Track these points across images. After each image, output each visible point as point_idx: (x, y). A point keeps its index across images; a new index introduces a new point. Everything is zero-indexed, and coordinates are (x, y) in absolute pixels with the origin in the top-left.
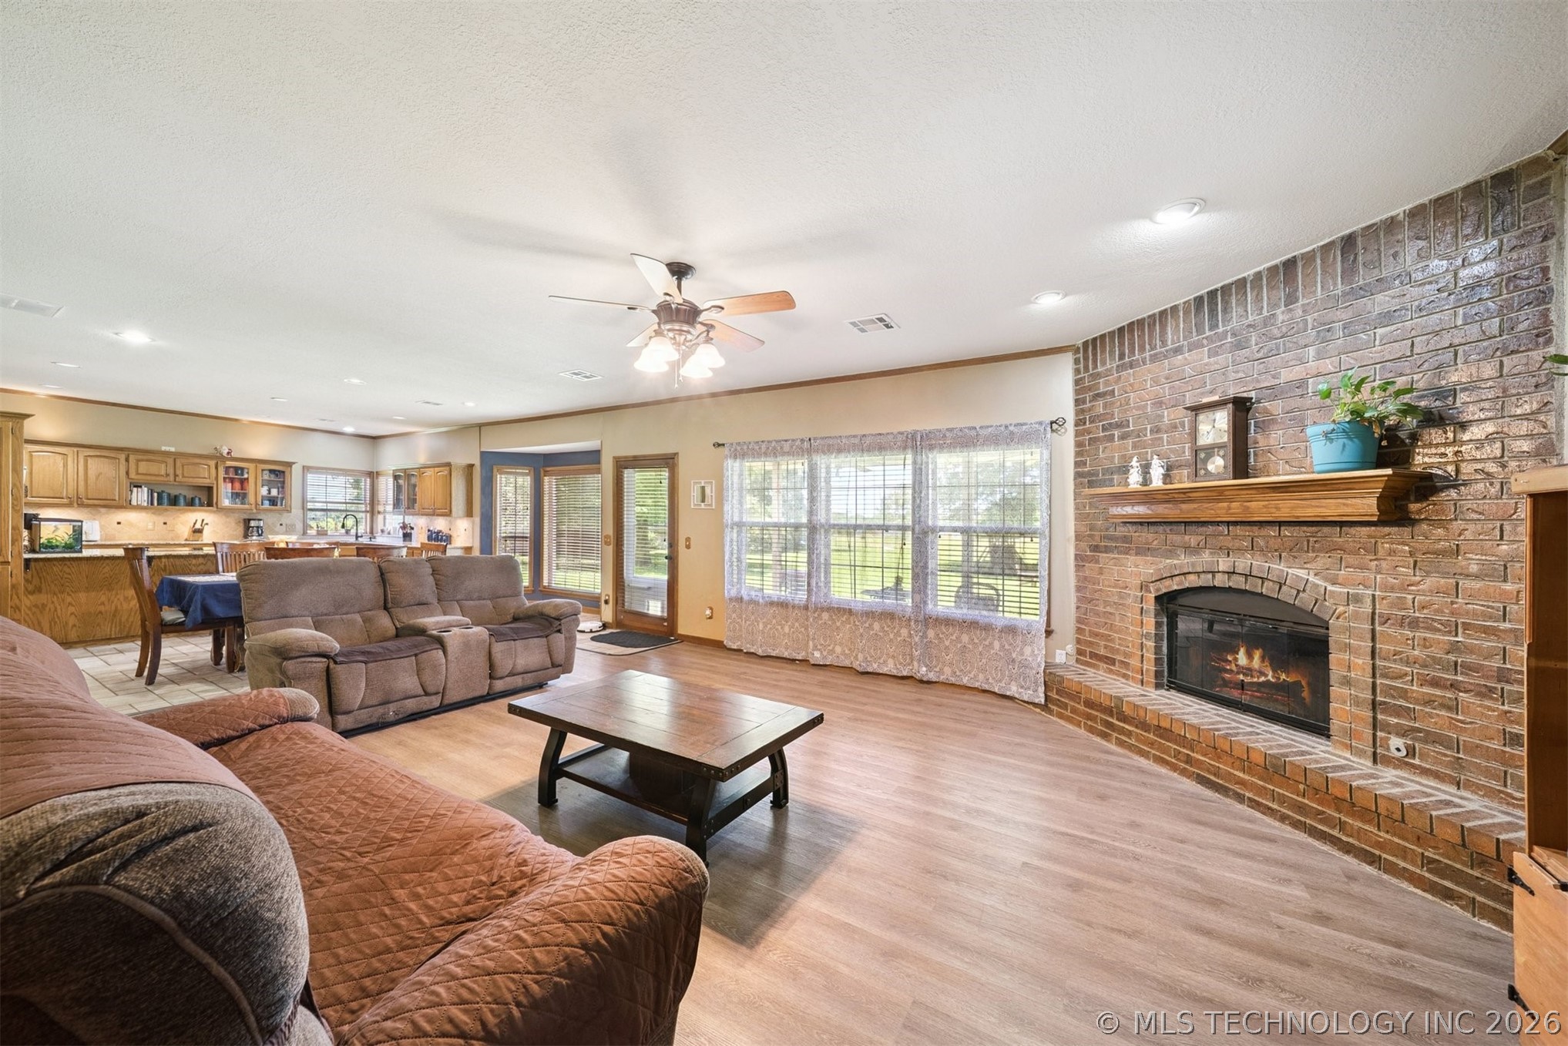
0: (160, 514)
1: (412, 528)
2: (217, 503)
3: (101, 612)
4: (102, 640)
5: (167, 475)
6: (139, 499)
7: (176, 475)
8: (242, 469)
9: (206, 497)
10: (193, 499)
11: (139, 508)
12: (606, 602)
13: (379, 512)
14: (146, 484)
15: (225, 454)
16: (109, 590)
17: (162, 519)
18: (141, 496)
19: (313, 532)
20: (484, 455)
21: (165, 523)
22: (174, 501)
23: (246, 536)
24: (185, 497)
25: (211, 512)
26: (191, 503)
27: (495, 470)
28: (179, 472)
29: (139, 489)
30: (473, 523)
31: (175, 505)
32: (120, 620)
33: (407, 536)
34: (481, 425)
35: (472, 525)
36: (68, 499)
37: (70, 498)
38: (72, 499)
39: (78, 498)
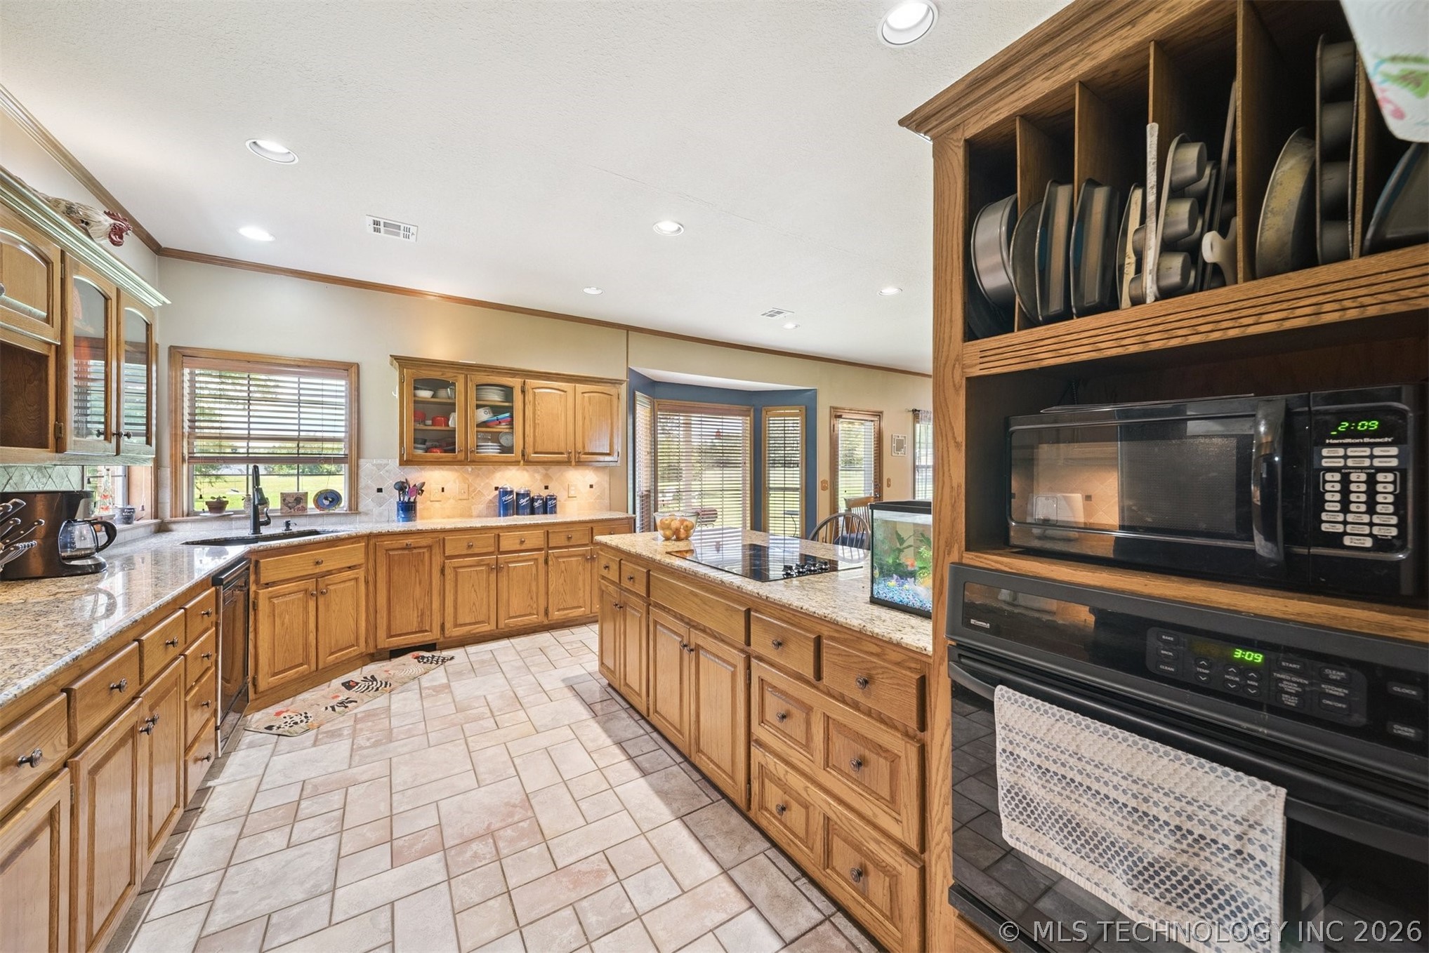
13: (184, 459)
30: (611, 476)
33: (408, 509)
34: (629, 329)
35: (607, 478)
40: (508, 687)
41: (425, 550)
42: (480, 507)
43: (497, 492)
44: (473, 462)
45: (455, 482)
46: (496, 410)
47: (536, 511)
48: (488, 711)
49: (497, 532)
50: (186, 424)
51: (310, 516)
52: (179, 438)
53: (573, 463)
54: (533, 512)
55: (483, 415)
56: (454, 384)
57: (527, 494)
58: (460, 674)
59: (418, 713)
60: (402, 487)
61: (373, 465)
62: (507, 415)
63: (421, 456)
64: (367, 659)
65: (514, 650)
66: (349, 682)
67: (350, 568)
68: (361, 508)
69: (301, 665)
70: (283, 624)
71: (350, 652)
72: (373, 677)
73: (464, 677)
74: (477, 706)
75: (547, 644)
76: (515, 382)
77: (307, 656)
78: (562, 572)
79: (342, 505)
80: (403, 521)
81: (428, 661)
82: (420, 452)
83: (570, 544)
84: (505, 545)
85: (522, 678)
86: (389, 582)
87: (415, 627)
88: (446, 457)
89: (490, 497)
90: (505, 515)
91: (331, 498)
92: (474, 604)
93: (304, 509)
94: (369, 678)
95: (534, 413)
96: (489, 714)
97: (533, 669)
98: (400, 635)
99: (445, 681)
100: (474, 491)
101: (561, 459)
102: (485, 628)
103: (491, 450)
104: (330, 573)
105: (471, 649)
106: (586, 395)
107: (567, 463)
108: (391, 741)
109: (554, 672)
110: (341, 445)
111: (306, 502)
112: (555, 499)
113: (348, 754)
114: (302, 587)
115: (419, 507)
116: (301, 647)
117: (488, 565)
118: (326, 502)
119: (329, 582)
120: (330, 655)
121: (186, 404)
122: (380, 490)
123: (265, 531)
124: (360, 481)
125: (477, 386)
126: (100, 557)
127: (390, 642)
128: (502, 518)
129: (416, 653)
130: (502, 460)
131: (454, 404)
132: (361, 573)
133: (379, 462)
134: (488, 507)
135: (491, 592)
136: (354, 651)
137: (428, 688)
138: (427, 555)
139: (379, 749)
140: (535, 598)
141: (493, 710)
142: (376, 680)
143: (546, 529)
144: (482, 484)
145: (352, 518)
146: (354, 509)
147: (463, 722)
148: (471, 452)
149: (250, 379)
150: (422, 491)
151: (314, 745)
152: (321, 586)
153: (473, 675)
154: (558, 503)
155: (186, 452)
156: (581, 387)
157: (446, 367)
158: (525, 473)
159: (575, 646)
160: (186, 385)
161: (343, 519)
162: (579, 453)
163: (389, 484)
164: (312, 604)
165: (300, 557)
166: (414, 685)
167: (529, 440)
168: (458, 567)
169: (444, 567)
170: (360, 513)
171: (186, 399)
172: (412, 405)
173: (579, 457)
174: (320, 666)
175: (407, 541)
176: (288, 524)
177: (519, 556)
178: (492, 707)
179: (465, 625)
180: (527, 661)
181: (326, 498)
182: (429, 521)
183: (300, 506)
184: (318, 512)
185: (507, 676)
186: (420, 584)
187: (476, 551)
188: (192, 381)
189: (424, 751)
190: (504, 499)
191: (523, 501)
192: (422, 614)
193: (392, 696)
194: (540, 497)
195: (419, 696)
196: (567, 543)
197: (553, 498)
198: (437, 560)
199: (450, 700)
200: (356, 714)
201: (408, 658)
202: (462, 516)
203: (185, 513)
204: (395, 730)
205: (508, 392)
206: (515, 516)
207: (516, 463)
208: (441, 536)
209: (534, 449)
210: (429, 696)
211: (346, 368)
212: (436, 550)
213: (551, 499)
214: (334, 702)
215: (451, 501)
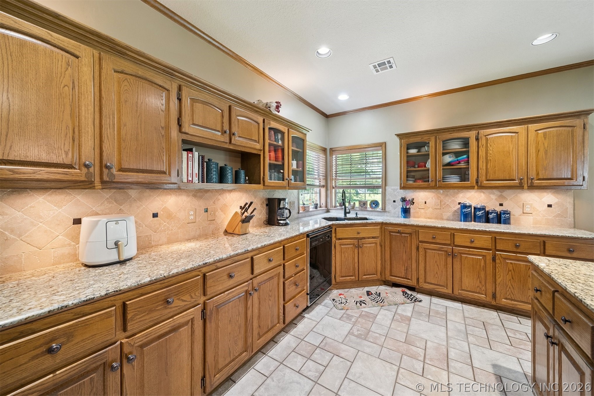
0: (201, 197)
1: (417, 204)
2: (263, 179)
5: (223, 132)
7: (232, 134)
10: (238, 173)
13: (333, 187)
14: (198, 146)
15: (273, 110)
17: (203, 205)
21: (206, 210)
22: (221, 176)
24: (231, 169)
26: (236, 179)
29: (190, 154)
31: (221, 182)
33: (406, 212)
35: (570, 199)
36: (84, 170)
37: (87, 166)
38: (91, 170)
39: (103, 166)
40: (445, 343)
41: (408, 235)
42: (448, 214)
43: (459, 206)
44: (440, 188)
45: (432, 198)
46: (457, 154)
47: (491, 221)
48: (423, 355)
49: (453, 232)
50: (334, 175)
51: (368, 211)
52: (332, 180)
53: (526, 186)
54: (488, 221)
55: (448, 159)
56: (429, 143)
57: (483, 208)
58: (420, 313)
59: (386, 328)
60: (404, 200)
61: (392, 189)
62: (465, 156)
63: (410, 184)
64: (382, 283)
65: (462, 314)
66: (369, 291)
67: (373, 238)
68: (387, 209)
69: (352, 276)
70: (345, 257)
71: (373, 277)
72: (380, 293)
73: (421, 318)
74: (418, 345)
75: (491, 322)
76: (472, 135)
77: (355, 273)
78: (509, 271)
79: (379, 207)
80: (404, 218)
81: (407, 296)
82: (411, 182)
83: (518, 251)
84: (458, 241)
85: (459, 342)
86: (391, 248)
87: (403, 275)
88: (424, 185)
89: (455, 209)
90: (465, 221)
91: (375, 203)
92: (437, 273)
93: (366, 208)
94: (378, 293)
95: (487, 153)
96: (422, 358)
97: (471, 339)
98: (396, 277)
99: (409, 314)
100: (444, 204)
101: (512, 185)
102: (444, 290)
103: (454, 180)
104: (364, 238)
105: (435, 300)
106: (539, 132)
107: (520, 187)
108: (365, 339)
109: (488, 352)
110: (380, 180)
111: (367, 205)
112: (509, 213)
113: (346, 334)
114: (352, 243)
115: (412, 211)
116: (352, 268)
117: (446, 251)
118: (374, 206)
119: (364, 243)
120: (364, 276)
121: (334, 168)
122: (394, 201)
123: (348, 216)
124: (386, 197)
125: (443, 141)
126: (288, 221)
127: (391, 278)
128: (462, 223)
129: (404, 289)
130: (460, 186)
131: (428, 155)
132: (378, 241)
133: (394, 188)
134: (454, 215)
135: (448, 269)
136: (375, 277)
137: (398, 314)
138: (409, 238)
139: (359, 340)
140: (483, 283)
141: (427, 357)
142: (380, 296)
143: (494, 235)
144: (450, 200)
145: (383, 214)
146: (384, 210)
147: (404, 352)
148: (438, 181)
149: (351, 156)
150: (413, 203)
151: (340, 319)
152: (360, 243)
153: (427, 320)
154: (512, 217)
155: (334, 184)
156: (533, 127)
157: (424, 134)
158: (482, 194)
159: (518, 336)
160: (334, 161)
161: (380, 214)
162: (532, 179)
163: (398, 199)
164: (356, 251)
165: (351, 229)
166: (393, 308)
167: (483, 172)
168: (427, 249)
169: (418, 246)
170: (386, 212)
171: (334, 166)
172: (405, 158)
173: (532, 183)
174: (360, 280)
175: (399, 229)
176: (357, 214)
177: (469, 251)
178: (427, 353)
179: (431, 284)
180: (469, 328)
181: (374, 204)
182: (417, 219)
183: (365, 206)
184: (370, 209)
185: (449, 333)
186: (405, 252)
187: (438, 241)
188: (336, 160)
189: (374, 359)
190: (464, 210)
191: (479, 213)
192: (407, 270)
193: (382, 310)
194: (494, 211)
195: (392, 317)
196: (515, 250)
197: (506, 212)
198: (414, 242)
199: (405, 330)
200: (363, 311)
201: (399, 290)
202: (437, 218)
203: (334, 206)
204: (371, 333)
205: (466, 143)
206: (473, 222)
207: (472, 188)
208: (417, 229)
209: (486, 177)
210: (397, 320)
211: (381, 145)
212: (414, 236)
213: (504, 214)
214: (359, 300)
215: (431, 209)
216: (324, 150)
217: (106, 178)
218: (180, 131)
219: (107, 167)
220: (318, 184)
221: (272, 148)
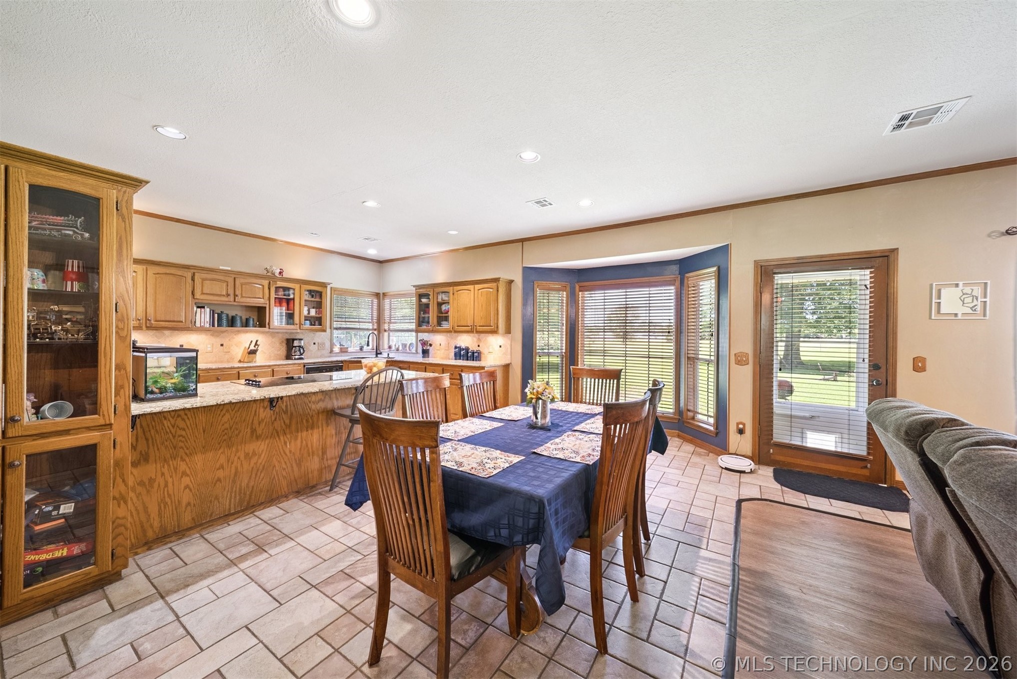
0: (217, 336)
1: (431, 345)
2: (269, 324)
3: (219, 480)
4: (220, 518)
5: (228, 295)
6: (203, 320)
7: (235, 296)
8: (288, 289)
9: (259, 317)
10: (247, 320)
11: (202, 329)
12: (741, 432)
13: (385, 331)
14: (209, 305)
15: (277, 274)
16: (229, 447)
17: (218, 341)
18: (203, 317)
19: (336, 349)
20: (527, 271)
21: (222, 345)
22: (232, 322)
23: (288, 357)
24: (241, 317)
25: (263, 333)
26: (246, 324)
27: (536, 286)
28: (238, 292)
29: (203, 310)
30: (512, 340)
31: (232, 326)
32: (240, 486)
33: (425, 353)
34: (523, 241)
35: (509, 342)
36: (138, 322)
37: (139, 320)
38: (141, 321)
39: (147, 319)
45: (444, 341)
50: (387, 319)
53: (474, 332)
54: (467, 359)
56: (430, 294)
57: (466, 349)
63: (420, 329)
76: (450, 289)
80: (427, 358)
88: (427, 329)
95: (457, 305)
100: (450, 346)
101: (468, 330)
103: (445, 325)
106: (480, 291)
111: (407, 348)
115: (430, 352)
121: (387, 312)
125: (437, 293)
144: (453, 343)
145: (416, 355)
146: (417, 351)
148: (434, 326)
155: (386, 328)
156: (477, 287)
157: (427, 287)
160: (388, 305)
162: (476, 326)
167: (455, 319)
171: (387, 310)
172: (418, 307)
173: (476, 329)
182: (435, 359)
183: (405, 349)
194: (471, 351)
203: (385, 349)
209: (457, 324)
213: (476, 353)
215: (443, 351)
216: (377, 295)
217: (148, 325)
218: (194, 298)
219: (149, 320)
220: (371, 328)
221: (277, 300)
